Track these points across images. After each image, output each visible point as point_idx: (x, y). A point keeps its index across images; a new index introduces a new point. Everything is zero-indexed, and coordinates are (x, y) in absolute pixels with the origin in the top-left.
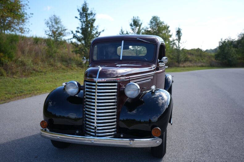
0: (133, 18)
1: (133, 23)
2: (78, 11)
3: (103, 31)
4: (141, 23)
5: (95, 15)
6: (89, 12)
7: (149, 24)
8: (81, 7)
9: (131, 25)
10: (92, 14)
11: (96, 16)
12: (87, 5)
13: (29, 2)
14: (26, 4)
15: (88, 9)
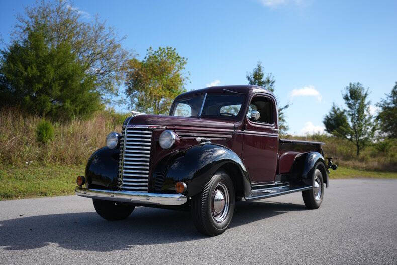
0: (349, 86)
1: (349, 94)
2: (247, 79)
3: (287, 106)
4: (365, 93)
5: (273, 83)
6: (264, 79)
7: (391, 97)
8: (252, 73)
9: (346, 98)
10: (268, 82)
11: (275, 84)
12: (262, 69)
13: (190, 74)
14: (187, 77)
15: (263, 75)
